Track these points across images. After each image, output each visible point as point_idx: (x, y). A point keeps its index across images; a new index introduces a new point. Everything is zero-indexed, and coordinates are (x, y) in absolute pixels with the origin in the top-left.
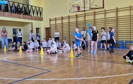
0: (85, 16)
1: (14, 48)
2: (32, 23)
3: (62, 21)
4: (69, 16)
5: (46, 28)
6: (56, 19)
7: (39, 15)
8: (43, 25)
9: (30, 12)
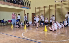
0: (62, 5)
1: (18, 26)
2: (25, 10)
3: (44, 9)
4: (50, 6)
5: (32, 13)
6: (40, 8)
7: (28, 6)
8: (30, 12)
9: (24, 3)
